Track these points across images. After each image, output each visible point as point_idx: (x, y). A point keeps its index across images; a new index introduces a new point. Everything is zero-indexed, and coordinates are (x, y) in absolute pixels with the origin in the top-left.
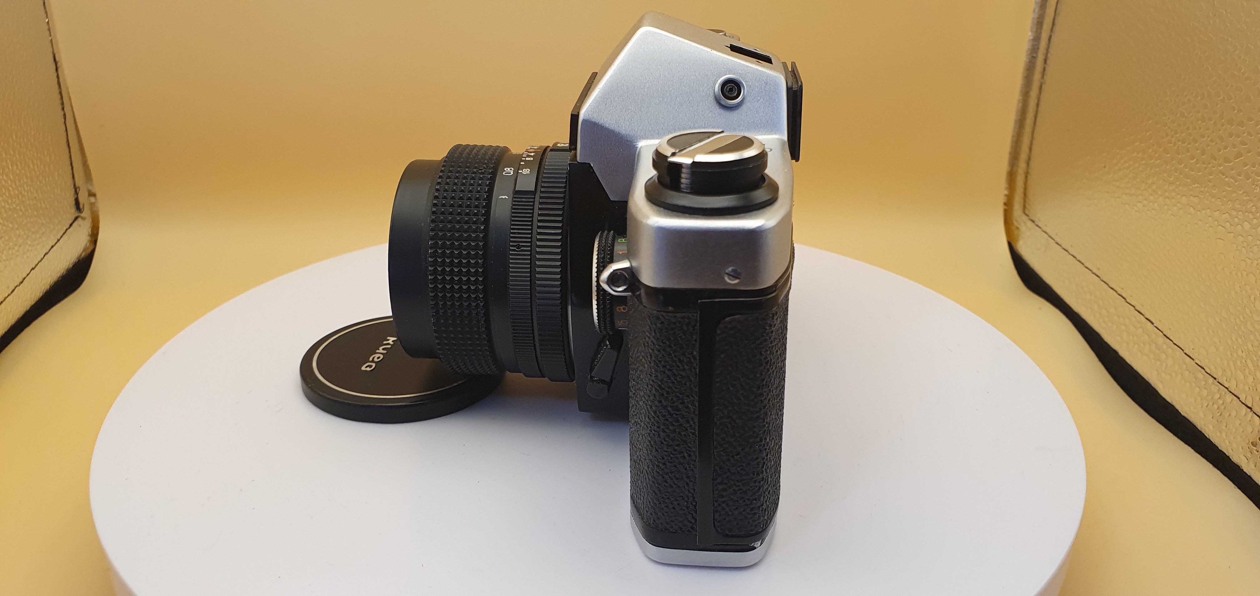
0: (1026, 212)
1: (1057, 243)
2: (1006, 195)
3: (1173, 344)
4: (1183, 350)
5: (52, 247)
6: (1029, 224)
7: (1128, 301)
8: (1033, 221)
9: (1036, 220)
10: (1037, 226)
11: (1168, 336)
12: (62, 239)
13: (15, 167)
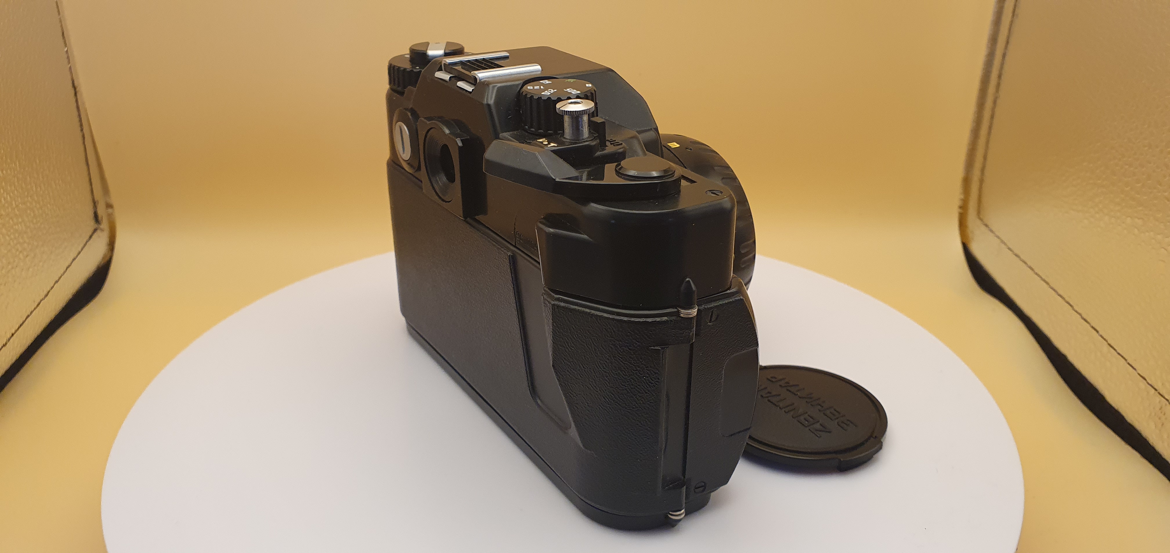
0: (981, 217)
1: (1009, 249)
2: (962, 200)
3: (1117, 354)
4: (1126, 360)
5: (74, 259)
6: (983, 228)
7: (1076, 308)
8: (986, 226)
9: (989, 223)
10: (992, 231)
11: (1112, 345)
12: (83, 251)
13: (39, 189)
